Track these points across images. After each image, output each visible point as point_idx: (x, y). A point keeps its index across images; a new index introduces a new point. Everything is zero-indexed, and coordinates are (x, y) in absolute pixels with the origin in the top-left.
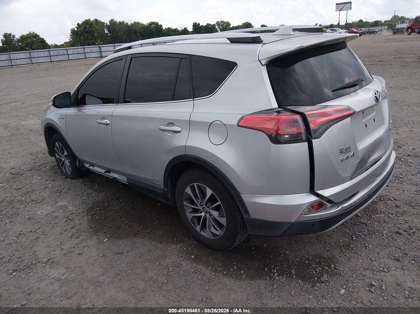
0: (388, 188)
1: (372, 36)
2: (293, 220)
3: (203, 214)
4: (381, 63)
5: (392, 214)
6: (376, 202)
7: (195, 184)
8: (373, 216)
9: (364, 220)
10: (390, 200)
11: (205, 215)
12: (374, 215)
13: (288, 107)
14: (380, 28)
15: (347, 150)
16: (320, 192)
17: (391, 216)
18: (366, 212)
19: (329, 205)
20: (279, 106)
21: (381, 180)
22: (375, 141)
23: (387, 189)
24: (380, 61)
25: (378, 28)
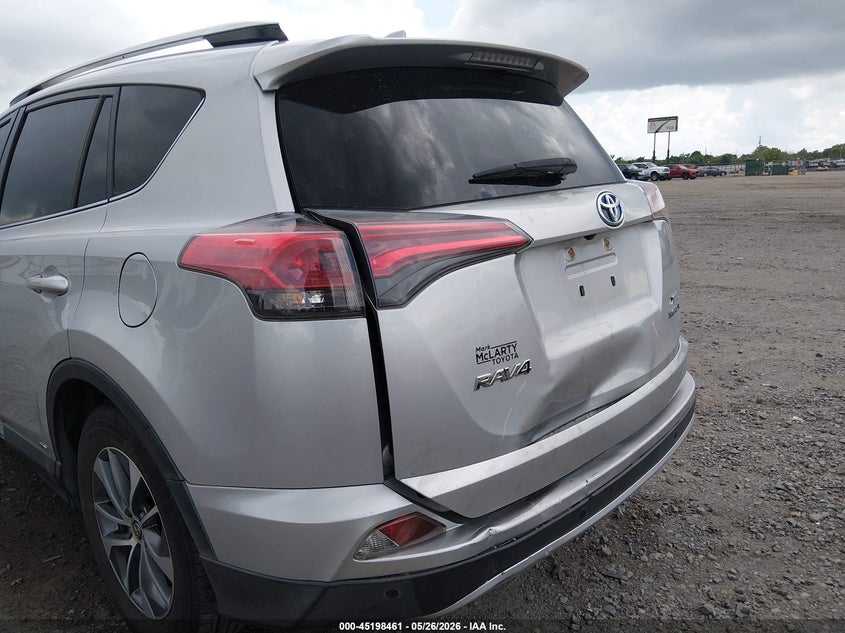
0: (697, 479)
1: (718, 179)
2: (328, 576)
3: (133, 542)
4: (726, 223)
5: (697, 553)
6: (658, 516)
7: (108, 448)
8: (645, 558)
9: (617, 568)
10: (698, 512)
11: (138, 545)
12: (648, 554)
13: (320, 212)
14: (733, 167)
15: (505, 350)
16: (413, 483)
17: (691, 557)
18: (627, 543)
19: (451, 526)
20: (298, 209)
21: (638, 454)
22: (612, 337)
23: (695, 482)
24: (724, 219)
25: (729, 167)
